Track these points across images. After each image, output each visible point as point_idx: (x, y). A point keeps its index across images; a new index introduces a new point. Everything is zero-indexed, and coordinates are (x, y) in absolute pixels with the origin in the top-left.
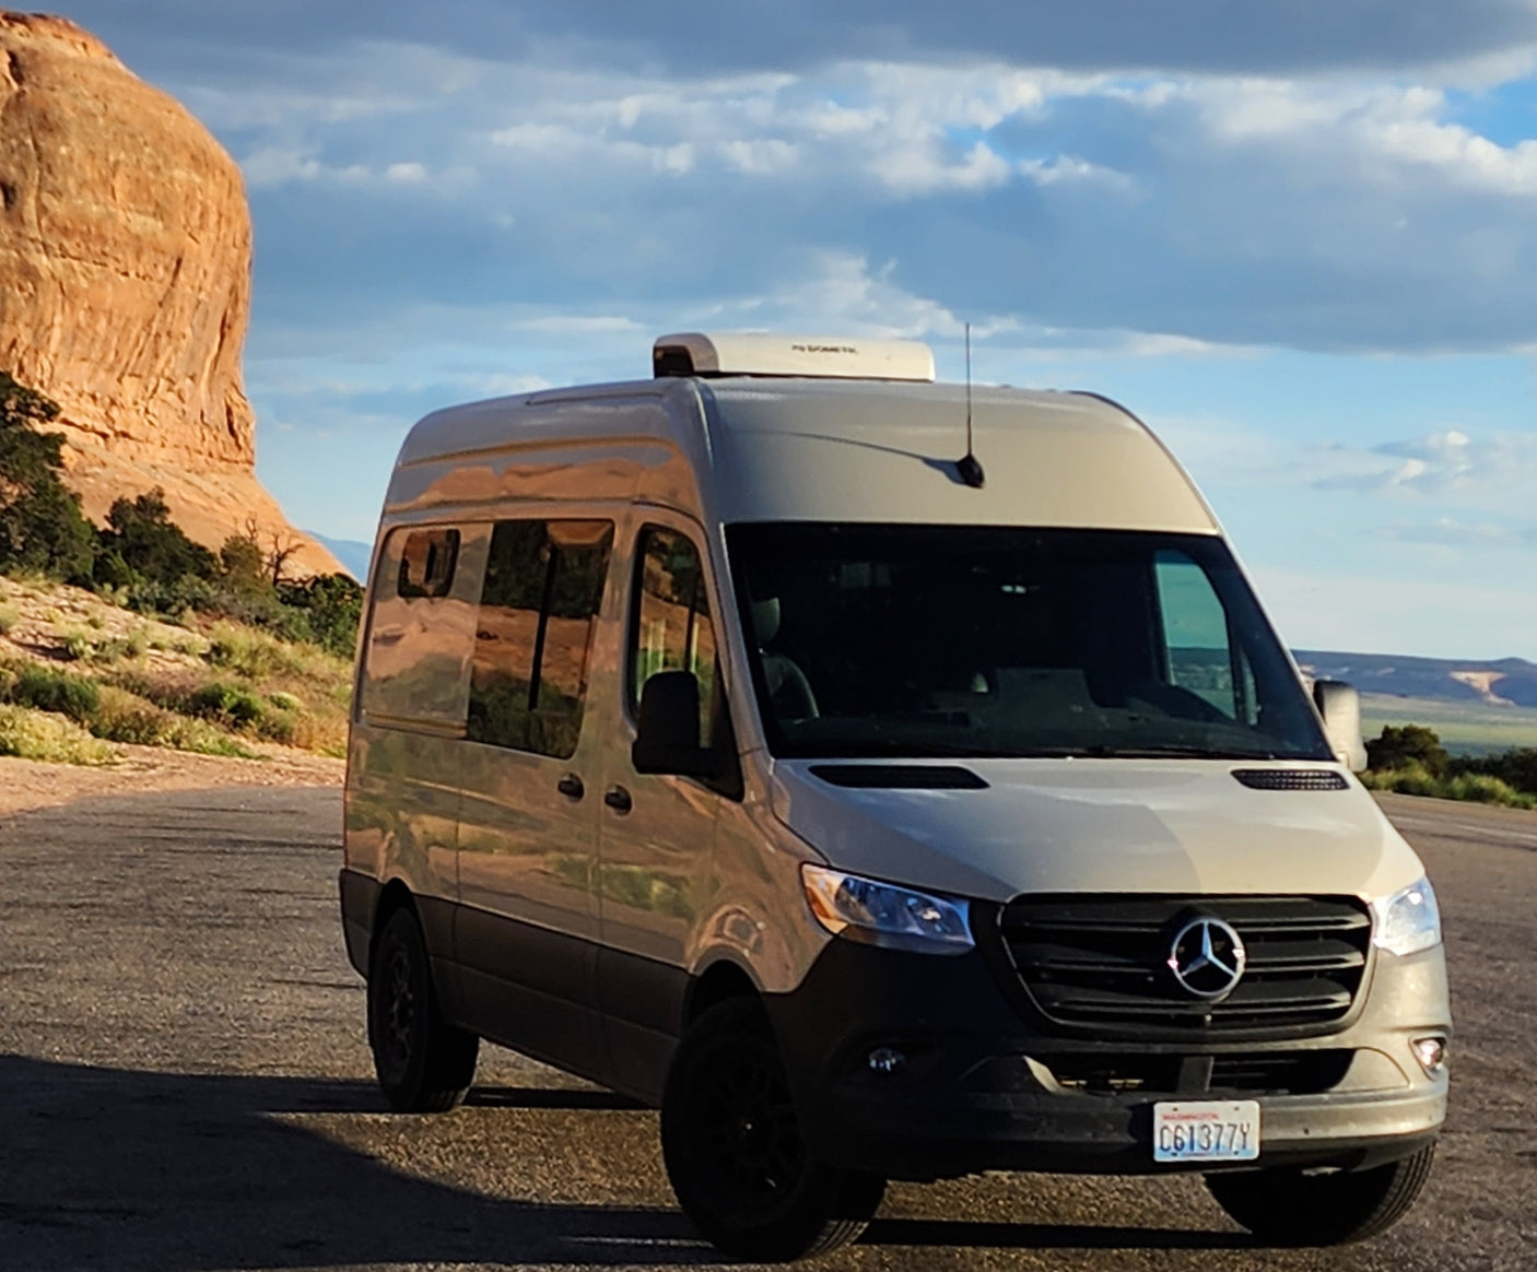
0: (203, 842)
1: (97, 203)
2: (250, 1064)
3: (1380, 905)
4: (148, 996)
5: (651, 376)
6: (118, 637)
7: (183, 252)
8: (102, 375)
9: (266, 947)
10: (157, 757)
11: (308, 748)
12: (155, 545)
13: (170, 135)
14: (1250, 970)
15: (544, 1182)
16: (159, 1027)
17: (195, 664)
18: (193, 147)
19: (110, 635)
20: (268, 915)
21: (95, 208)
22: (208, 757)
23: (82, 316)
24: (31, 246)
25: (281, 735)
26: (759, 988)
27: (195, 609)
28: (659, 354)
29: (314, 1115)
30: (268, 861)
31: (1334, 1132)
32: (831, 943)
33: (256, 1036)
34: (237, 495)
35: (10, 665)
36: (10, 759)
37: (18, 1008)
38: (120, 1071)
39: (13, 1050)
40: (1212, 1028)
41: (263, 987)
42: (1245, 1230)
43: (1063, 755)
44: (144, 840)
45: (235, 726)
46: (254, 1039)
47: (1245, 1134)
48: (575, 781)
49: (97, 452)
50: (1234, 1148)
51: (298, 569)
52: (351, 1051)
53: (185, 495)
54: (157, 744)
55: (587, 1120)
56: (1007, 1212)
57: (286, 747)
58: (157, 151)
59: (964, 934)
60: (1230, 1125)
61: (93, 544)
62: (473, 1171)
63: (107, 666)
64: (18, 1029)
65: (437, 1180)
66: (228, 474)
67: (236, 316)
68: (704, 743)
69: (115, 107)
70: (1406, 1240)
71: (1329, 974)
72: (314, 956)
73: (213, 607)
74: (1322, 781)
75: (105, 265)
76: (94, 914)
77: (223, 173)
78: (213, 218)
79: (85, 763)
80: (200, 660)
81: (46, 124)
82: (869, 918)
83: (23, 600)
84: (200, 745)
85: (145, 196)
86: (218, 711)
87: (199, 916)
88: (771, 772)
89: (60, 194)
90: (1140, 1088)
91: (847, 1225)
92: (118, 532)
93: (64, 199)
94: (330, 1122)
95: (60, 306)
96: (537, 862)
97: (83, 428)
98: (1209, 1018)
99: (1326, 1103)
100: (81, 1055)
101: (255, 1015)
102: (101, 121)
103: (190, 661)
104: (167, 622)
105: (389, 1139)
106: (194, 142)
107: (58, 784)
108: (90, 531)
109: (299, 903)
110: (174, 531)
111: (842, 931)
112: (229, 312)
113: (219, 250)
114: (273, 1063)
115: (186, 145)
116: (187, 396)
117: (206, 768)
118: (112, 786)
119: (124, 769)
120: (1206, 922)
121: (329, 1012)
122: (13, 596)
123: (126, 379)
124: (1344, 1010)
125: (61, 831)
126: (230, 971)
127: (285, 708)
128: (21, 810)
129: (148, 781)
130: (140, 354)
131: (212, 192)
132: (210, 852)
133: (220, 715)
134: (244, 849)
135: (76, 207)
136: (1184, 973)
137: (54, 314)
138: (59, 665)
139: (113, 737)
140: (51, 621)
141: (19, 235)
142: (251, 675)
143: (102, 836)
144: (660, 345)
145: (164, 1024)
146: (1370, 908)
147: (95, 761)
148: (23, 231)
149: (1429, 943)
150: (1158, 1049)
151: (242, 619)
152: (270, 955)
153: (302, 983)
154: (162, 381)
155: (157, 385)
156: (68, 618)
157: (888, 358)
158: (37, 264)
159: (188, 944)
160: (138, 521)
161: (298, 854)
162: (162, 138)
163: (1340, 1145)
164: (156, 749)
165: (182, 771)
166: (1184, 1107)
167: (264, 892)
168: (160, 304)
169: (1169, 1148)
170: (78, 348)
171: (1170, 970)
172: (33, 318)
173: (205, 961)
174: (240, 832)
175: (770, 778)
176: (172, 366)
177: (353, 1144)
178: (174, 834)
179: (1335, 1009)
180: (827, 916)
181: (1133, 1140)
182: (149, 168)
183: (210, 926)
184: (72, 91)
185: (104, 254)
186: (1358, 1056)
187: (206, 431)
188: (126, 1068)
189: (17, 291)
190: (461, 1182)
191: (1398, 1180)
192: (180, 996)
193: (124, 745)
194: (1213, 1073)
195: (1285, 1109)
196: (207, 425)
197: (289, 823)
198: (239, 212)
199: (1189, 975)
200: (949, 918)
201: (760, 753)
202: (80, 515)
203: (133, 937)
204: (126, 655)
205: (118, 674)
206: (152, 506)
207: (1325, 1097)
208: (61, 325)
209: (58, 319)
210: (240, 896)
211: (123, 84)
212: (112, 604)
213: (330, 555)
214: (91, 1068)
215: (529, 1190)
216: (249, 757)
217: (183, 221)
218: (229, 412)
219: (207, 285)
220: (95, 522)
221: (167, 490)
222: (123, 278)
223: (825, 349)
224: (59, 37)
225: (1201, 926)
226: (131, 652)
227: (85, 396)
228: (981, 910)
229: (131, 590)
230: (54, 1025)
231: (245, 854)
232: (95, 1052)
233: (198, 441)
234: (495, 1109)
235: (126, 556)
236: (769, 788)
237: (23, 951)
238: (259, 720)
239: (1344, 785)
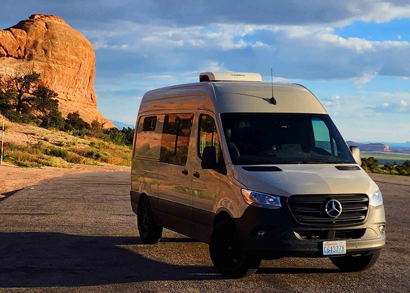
0: (92, 184)
1: (64, 53)
2: (110, 234)
3: (370, 196)
4: (86, 219)
5: (199, 82)
6: (71, 141)
7: (82, 63)
8: (65, 88)
9: (110, 206)
10: (80, 166)
11: (111, 163)
12: (77, 122)
13: (79, 39)
14: (343, 211)
15: (181, 260)
16: (89, 225)
17: (87, 146)
18: (83, 41)
19: (69, 141)
20: (109, 199)
21: (63, 54)
22: (91, 166)
23: (61, 76)
24: (50, 62)
25: (106, 161)
26: (232, 217)
27: (87, 135)
28: (201, 77)
29: (127, 245)
30: (107, 188)
31: (362, 247)
32: (249, 206)
33: (111, 227)
34: (93, 112)
35: (49, 148)
36: (50, 167)
37: (58, 222)
38: (83, 236)
39: (58, 231)
40: (335, 224)
41: (110, 216)
42: (338, 268)
43: (298, 163)
44: (80, 184)
45: (96, 159)
46: (110, 228)
47: (343, 248)
48: (186, 171)
49: (64, 103)
50: (341, 251)
51: (106, 127)
52: (132, 230)
53: (82, 112)
54: (80, 163)
55: (187, 245)
56: (284, 265)
57: (107, 163)
58: (76, 42)
59: (279, 204)
60: (340, 246)
61: (64, 122)
62: (164, 258)
63: (69, 147)
64: (59, 226)
65: (156, 260)
66: (91, 108)
67: (92, 76)
68: (217, 162)
69: (67, 33)
70: (374, 270)
71: (360, 211)
72: (120, 208)
73: (90, 135)
74: (354, 168)
75: (65, 66)
76: (72, 200)
77: (89, 47)
78: (87, 56)
79: (65, 168)
80: (88, 146)
81: (53, 37)
82: (257, 201)
83: (51, 134)
84: (89, 163)
85: (74, 52)
86: (92, 156)
87: (94, 200)
88: (233, 168)
89: (56, 51)
90: (318, 238)
91: (253, 270)
92: (69, 120)
93: (57, 52)
94: (130, 247)
95: (56, 74)
96: (171, 187)
97: (61, 99)
98: (334, 222)
99: (361, 240)
100: (73, 233)
101: (110, 222)
102: (64, 36)
103: (86, 146)
104: (81, 138)
105: (144, 251)
106: (83, 40)
107: (60, 172)
108: (63, 119)
109: (115, 197)
110: (81, 119)
111: (251, 204)
112: (91, 75)
113: (89, 62)
114: (116, 233)
115: (82, 41)
116: (83, 92)
117: (90, 168)
118: (71, 172)
119: (74, 169)
120: (333, 200)
121: (125, 221)
122: (49, 133)
123: (70, 89)
124: (364, 220)
125: (62, 182)
126: (103, 212)
127: (106, 155)
128: (53, 178)
129: (79, 171)
130: (73, 84)
131: (87, 51)
132: (94, 186)
133: (93, 157)
134: (101, 185)
135: (59, 54)
136: (329, 212)
137: (55, 76)
138: (59, 147)
139: (71, 162)
140: (57, 138)
141: (48, 60)
142: (99, 148)
143: (71, 183)
144: (201, 75)
145: (90, 225)
146: (368, 196)
147: (67, 167)
148: (49, 59)
149: (381, 204)
150: (323, 229)
151: (96, 137)
152: (111, 209)
153: (119, 215)
154: (78, 89)
155: (76, 90)
156: (61, 138)
157: (251, 77)
158: (51, 66)
159: (93, 206)
160: (73, 118)
161: (113, 186)
162: (77, 40)
163: (363, 250)
164: (80, 164)
165: (86, 169)
166: (330, 242)
167: (107, 194)
168: (77, 73)
169: (326, 252)
170: (60, 82)
171: (325, 211)
172: (51, 77)
173: (97, 210)
174: (100, 181)
175: (233, 170)
176: (79, 86)
177: (136, 252)
178: (86, 182)
179: (362, 219)
180: (248, 201)
181: (319, 250)
182: (74, 46)
183: (97, 202)
184: (58, 30)
185: (65, 63)
186: (367, 230)
187: (87, 99)
188: (83, 235)
189: (47, 71)
190: (162, 261)
191: (373, 257)
192: (93, 218)
193: (73, 164)
194: (335, 234)
195: (351, 242)
196: (87, 98)
197: (109, 179)
198: (93, 54)
199: (329, 213)
200: (275, 200)
201: (230, 164)
202: (61, 117)
203: (81, 205)
204: (73, 145)
205: (71, 149)
206: (76, 114)
207: (360, 239)
208: (57, 78)
209: (56, 77)
210: (102, 195)
211: (69, 29)
212: (70, 134)
213: (112, 124)
214: (76, 235)
215: (178, 262)
216: (99, 166)
217: (81, 57)
218: (91, 95)
219: (87, 69)
220: (64, 118)
221: (79, 111)
222: (69, 68)
223: (238, 75)
224: (56, 20)
225: (332, 201)
226: (74, 144)
227: (62, 92)
228: (283, 199)
229: (73, 132)
230: (67, 226)
231: (101, 186)
232: (76, 232)
233: (85, 101)
234: (166, 243)
235: (71, 125)
236: (233, 172)
237: (58, 209)
238: (101, 158)
239: (359, 169)
